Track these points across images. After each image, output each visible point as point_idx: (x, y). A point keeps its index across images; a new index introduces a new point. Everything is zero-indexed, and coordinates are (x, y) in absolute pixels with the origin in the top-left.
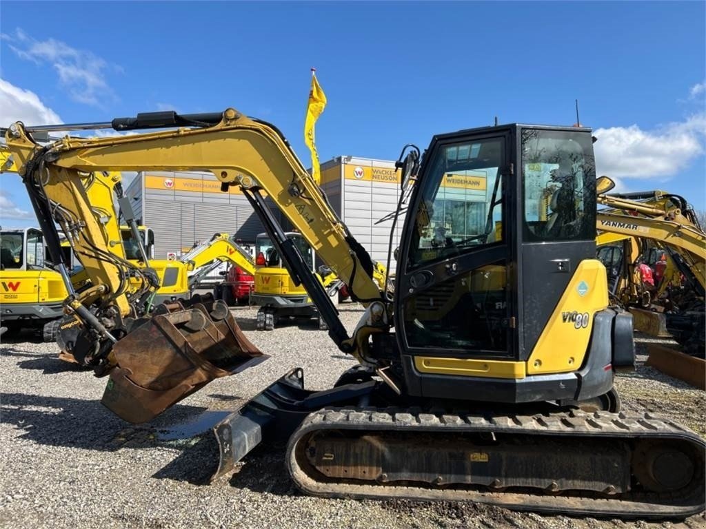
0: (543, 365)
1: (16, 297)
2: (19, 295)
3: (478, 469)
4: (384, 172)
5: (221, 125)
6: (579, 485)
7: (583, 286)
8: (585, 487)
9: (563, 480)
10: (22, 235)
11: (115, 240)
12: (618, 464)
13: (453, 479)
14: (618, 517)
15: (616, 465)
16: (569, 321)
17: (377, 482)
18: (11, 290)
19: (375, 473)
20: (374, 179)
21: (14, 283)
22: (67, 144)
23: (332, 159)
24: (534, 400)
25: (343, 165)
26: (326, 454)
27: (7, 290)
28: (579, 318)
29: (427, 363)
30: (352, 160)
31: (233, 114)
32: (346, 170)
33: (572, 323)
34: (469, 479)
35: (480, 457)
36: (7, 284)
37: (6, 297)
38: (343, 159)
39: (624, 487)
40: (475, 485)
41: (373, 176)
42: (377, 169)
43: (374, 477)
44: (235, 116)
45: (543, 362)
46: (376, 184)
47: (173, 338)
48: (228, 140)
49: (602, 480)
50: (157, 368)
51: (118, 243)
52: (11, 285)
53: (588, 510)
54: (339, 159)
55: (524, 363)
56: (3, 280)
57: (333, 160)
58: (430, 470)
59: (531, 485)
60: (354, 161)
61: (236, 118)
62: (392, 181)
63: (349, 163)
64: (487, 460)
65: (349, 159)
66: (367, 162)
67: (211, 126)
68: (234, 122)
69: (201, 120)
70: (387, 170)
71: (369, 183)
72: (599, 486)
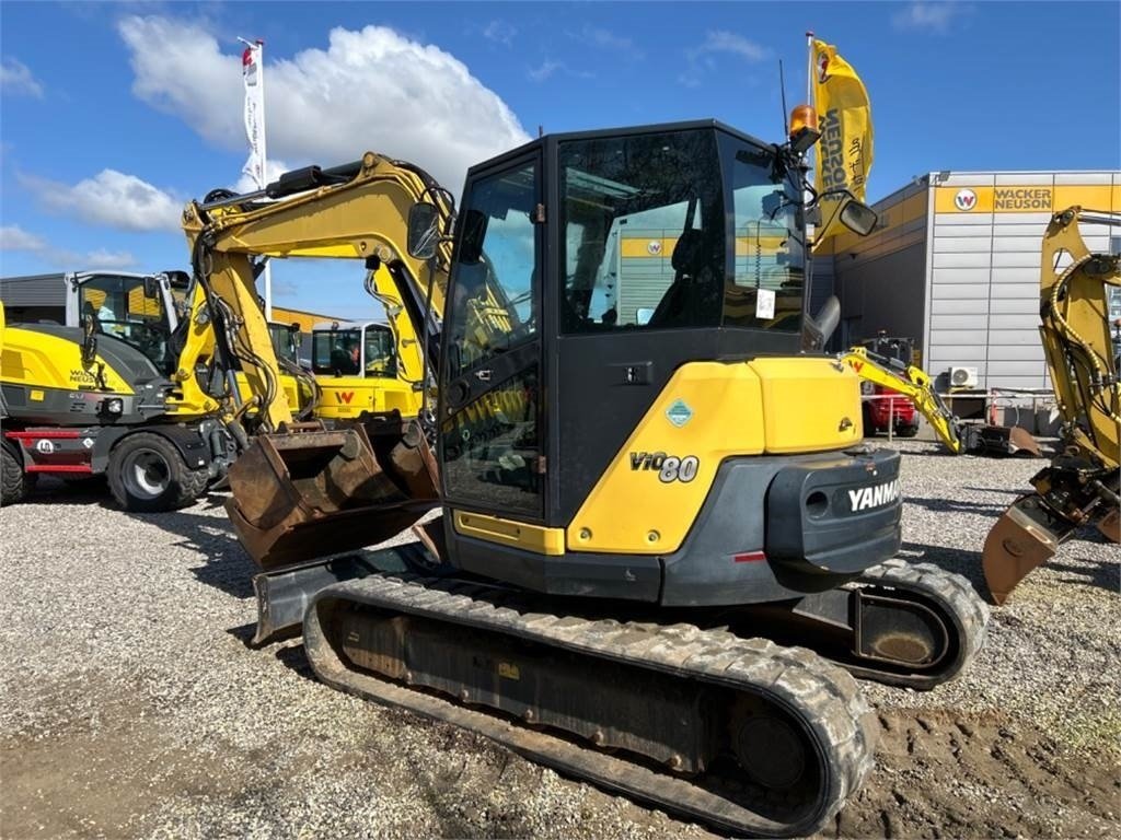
0: (594, 536)
1: (348, 411)
2: (352, 409)
3: (508, 689)
4: (1021, 194)
5: (360, 178)
6: (632, 742)
7: (680, 409)
8: (641, 749)
9: (613, 729)
10: (360, 332)
11: (408, 339)
12: (687, 721)
13: (480, 696)
14: (664, 808)
15: (684, 723)
16: (646, 467)
17: (401, 682)
18: (344, 403)
19: (397, 668)
20: (999, 209)
21: (348, 394)
22: (220, 223)
23: (912, 181)
24: (579, 593)
25: (931, 190)
26: (353, 633)
27: (340, 402)
28: (671, 464)
29: (466, 520)
30: (950, 177)
31: (371, 160)
32: (938, 198)
33: (653, 474)
34: (497, 701)
35: (509, 671)
36: (341, 395)
37: (340, 411)
38: (931, 178)
39: (695, 765)
40: (504, 711)
41: (998, 203)
42: (1005, 190)
43: (397, 674)
44: (374, 161)
45: (593, 531)
46: (999, 218)
47: (274, 465)
48: (368, 197)
49: (664, 742)
50: (263, 501)
51: (413, 341)
52: (344, 395)
53: (620, 785)
54: (926, 179)
55: (562, 531)
56: (337, 390)
57: (914, 183)
58: (454, 676)
59: (569, 729)
60: (953, 178)
61: (374, 166)
62: (1040, 209)
63: (944, 184)
64: (517, 678)
65: (944, 176)
66: (985, 178)
67: (351, 180)
68: (372, 171)
69: (342, 174)
70: (1029, 189)
71: (987, 218)
72: (661, 752)
